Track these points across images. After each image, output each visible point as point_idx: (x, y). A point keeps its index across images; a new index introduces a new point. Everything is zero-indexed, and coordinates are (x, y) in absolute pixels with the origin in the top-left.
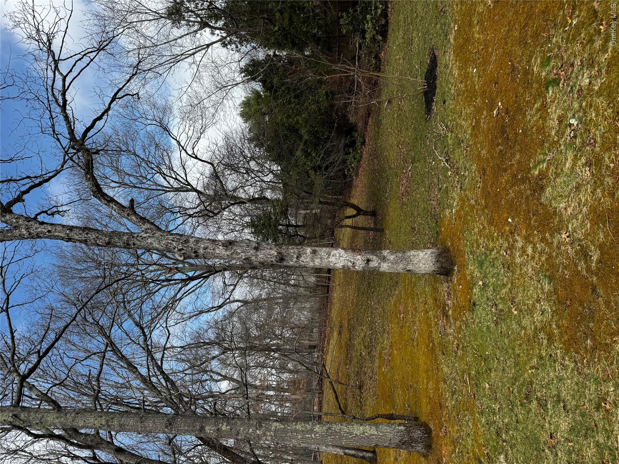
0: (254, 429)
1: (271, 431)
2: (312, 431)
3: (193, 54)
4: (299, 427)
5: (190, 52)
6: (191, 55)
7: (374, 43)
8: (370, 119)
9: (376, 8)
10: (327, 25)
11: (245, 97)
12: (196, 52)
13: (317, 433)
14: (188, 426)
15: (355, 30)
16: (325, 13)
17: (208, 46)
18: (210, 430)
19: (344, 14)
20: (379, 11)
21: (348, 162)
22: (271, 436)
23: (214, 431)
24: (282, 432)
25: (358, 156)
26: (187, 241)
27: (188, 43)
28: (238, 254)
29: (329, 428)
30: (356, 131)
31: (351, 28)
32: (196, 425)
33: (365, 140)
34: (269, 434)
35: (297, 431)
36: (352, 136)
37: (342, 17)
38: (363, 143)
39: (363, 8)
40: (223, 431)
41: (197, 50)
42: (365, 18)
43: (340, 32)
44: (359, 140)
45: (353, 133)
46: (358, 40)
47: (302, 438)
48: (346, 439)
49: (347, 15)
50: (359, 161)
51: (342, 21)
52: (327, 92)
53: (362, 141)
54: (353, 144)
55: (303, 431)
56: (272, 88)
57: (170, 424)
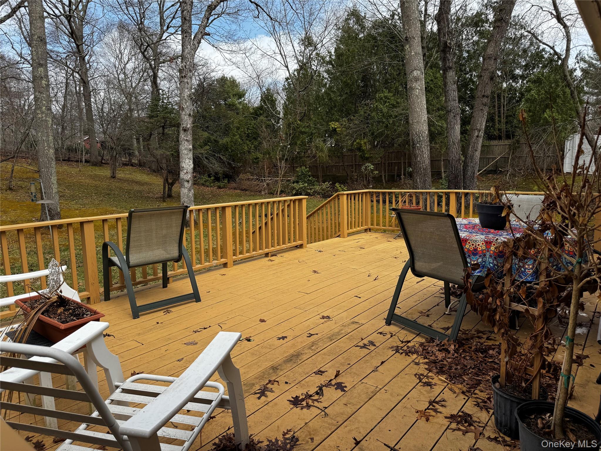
0: (46, 105)
1: (46, 117)
2: (49, 147)
3: (281, 54)
4: (51, 138)
5: (282, 51)
6: (280, 52)
7: (291, 189)
8: (239, 191)
9: (311, 189)
10: (301, 158)
11: (239, 83)
12: (282, 56)
13: (49, 151)
14: (41, 54)
15: (298, 176)
16: (309, 157)
17: (287, 67)
18: (41, 72)
19: (308, 169)
20: (309, 191)
21: (202, 176)
22: (42, 117)
23: (40, 74)
24: (47, 126)
25: (208, 184)
26: (191, 71)
27: (288, 49)
28: (186, 103)
29: (52, 160)
30: (229, 182)
31: (299, 174)
32: (43, 61)
33: (221, 188)
34: (43, 116)
35: (48, 136)
36: (224, 178)
37: (306, 168)
38: (219, 187)
39: (311, 181)
40: (41, 82)
41: (284, 56)
42: (305, 182)
43: (297, 167)
44: (222, 184)
45: (227, 179)
46: (293, 179)
47: (43, 140)
48: (47, 172)
49: (307, 171)
50: (203, 185)
51: (303, 168)
52: (258, 158)
53: (222, 186)
54: (217, 179)
55: (49, 140)
56: (257, 115)
57: (41, 40)
